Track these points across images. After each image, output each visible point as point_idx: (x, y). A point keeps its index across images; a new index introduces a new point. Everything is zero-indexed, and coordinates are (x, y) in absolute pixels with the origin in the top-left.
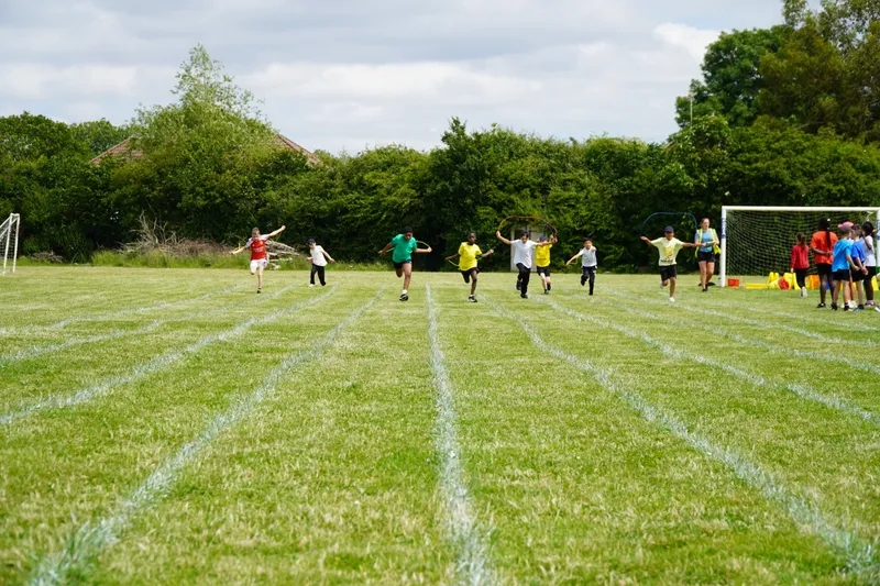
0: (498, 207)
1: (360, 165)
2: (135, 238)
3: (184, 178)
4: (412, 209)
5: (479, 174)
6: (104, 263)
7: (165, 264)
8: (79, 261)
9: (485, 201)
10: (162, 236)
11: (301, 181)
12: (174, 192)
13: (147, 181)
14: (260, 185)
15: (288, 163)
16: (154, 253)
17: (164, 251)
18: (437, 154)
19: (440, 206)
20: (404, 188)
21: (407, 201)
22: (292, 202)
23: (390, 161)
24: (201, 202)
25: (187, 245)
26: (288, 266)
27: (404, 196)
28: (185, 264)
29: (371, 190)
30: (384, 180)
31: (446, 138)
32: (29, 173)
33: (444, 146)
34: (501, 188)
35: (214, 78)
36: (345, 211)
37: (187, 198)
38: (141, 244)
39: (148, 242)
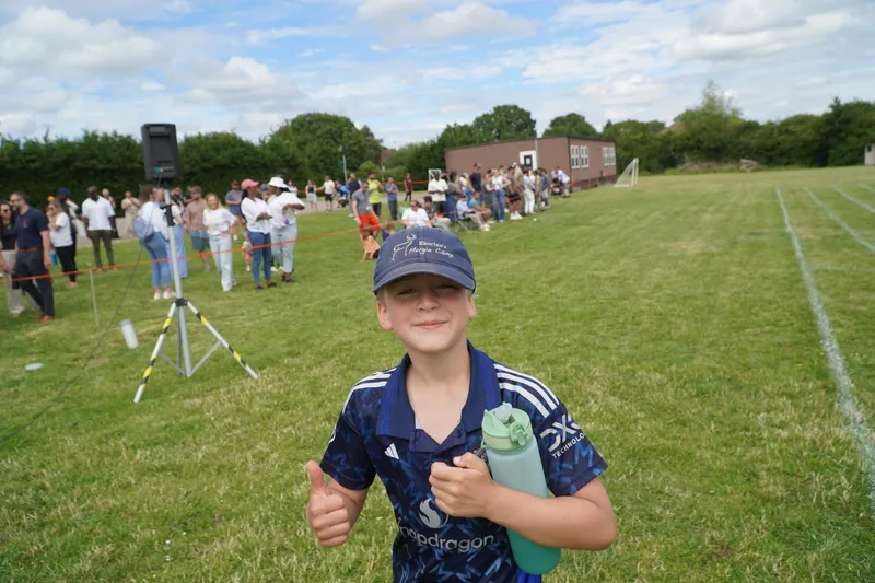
0: (859, 136)
1: (786, 123)
2: (683, 163)
3: (703, 136)
4: (814, 141)
5: (848, 121)
6: (671, 174)
7: (697, 173)
8: (658, 173)
9: (851, 133)
10: (695, 161)
11: (758, 133)
12: (699, 142)
13: (689, 139)
14: (738, 136)
15: (751, 126)
16: (692, 169)
17: (696, 167)
18: (826, 115)
19: (827, 138)
20: (810, 131)
21: (810, 137)
22: (753, 143)
23: (801, 120)
24: (712, 146)
25: (705, 164)
26: (754, 171)
27: (809, 135)
28: (705, 172)
29: (793, 133)
30: (799, 128)
31: (832, 106)
32: (636, 140)
33: (830, 110)
34: (860, 127)
35: (718, 94)
36: (779, 144)
37: (706, 144)
38: (685, 166)
39: (688, 164)
